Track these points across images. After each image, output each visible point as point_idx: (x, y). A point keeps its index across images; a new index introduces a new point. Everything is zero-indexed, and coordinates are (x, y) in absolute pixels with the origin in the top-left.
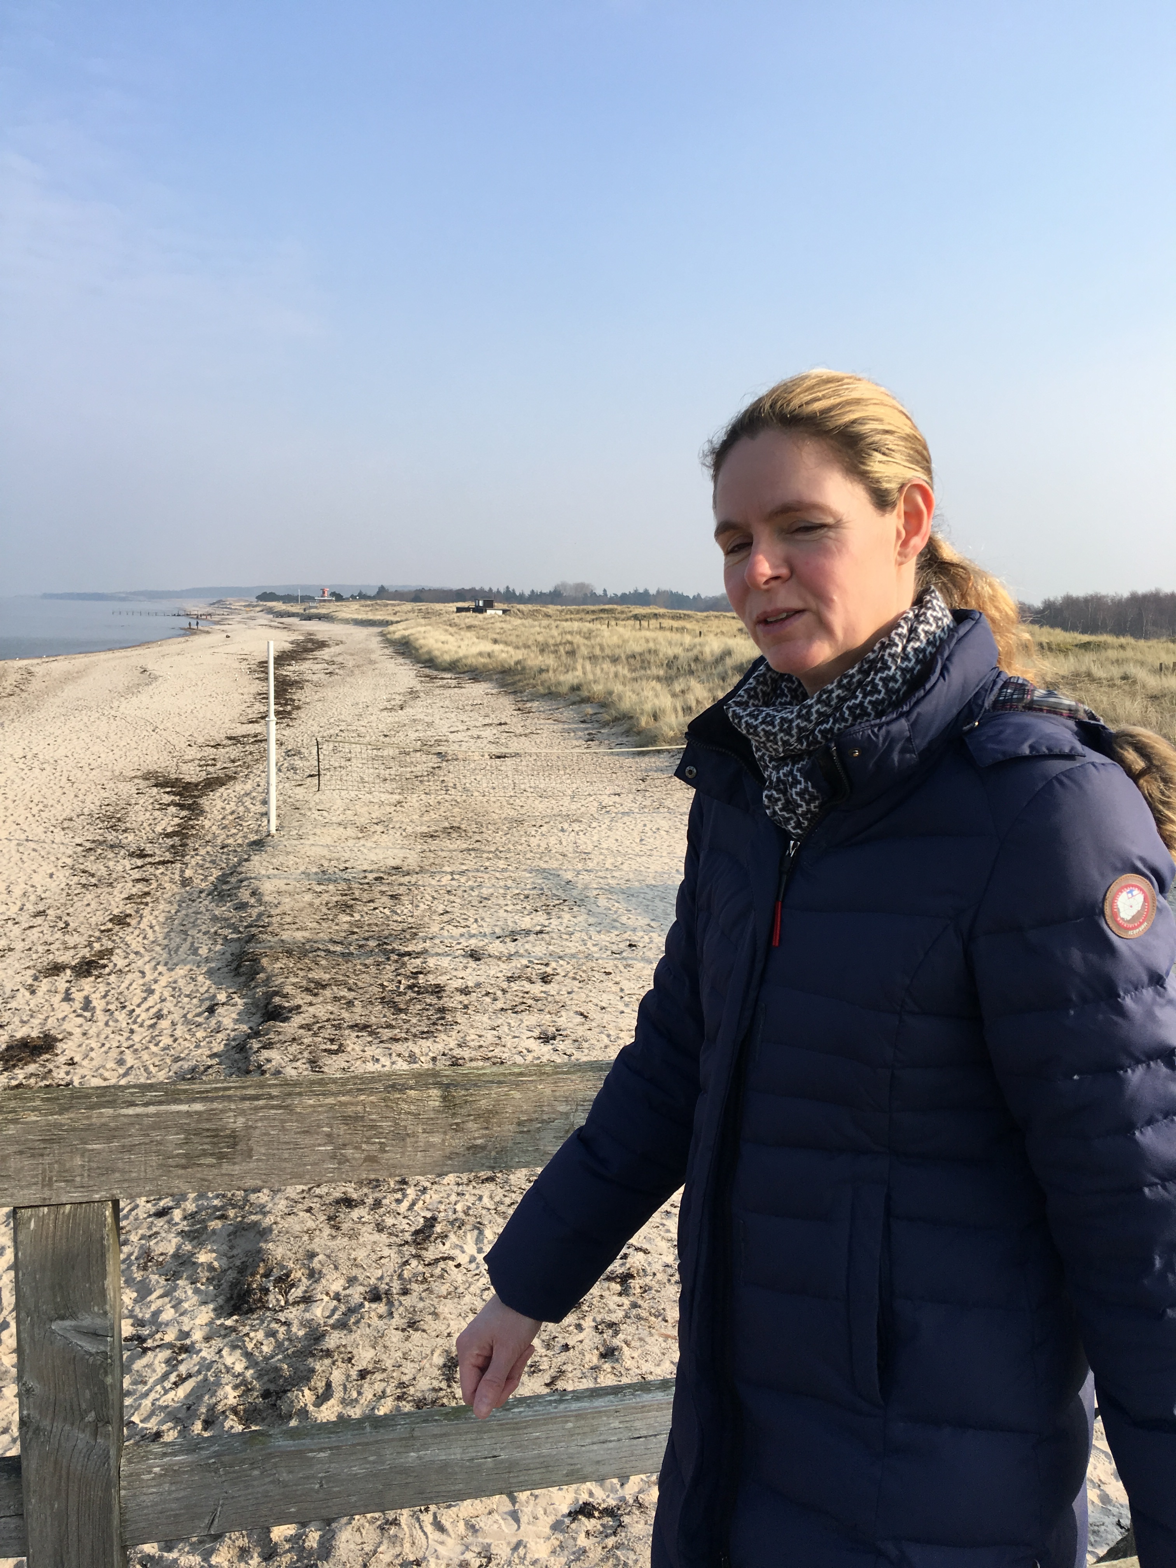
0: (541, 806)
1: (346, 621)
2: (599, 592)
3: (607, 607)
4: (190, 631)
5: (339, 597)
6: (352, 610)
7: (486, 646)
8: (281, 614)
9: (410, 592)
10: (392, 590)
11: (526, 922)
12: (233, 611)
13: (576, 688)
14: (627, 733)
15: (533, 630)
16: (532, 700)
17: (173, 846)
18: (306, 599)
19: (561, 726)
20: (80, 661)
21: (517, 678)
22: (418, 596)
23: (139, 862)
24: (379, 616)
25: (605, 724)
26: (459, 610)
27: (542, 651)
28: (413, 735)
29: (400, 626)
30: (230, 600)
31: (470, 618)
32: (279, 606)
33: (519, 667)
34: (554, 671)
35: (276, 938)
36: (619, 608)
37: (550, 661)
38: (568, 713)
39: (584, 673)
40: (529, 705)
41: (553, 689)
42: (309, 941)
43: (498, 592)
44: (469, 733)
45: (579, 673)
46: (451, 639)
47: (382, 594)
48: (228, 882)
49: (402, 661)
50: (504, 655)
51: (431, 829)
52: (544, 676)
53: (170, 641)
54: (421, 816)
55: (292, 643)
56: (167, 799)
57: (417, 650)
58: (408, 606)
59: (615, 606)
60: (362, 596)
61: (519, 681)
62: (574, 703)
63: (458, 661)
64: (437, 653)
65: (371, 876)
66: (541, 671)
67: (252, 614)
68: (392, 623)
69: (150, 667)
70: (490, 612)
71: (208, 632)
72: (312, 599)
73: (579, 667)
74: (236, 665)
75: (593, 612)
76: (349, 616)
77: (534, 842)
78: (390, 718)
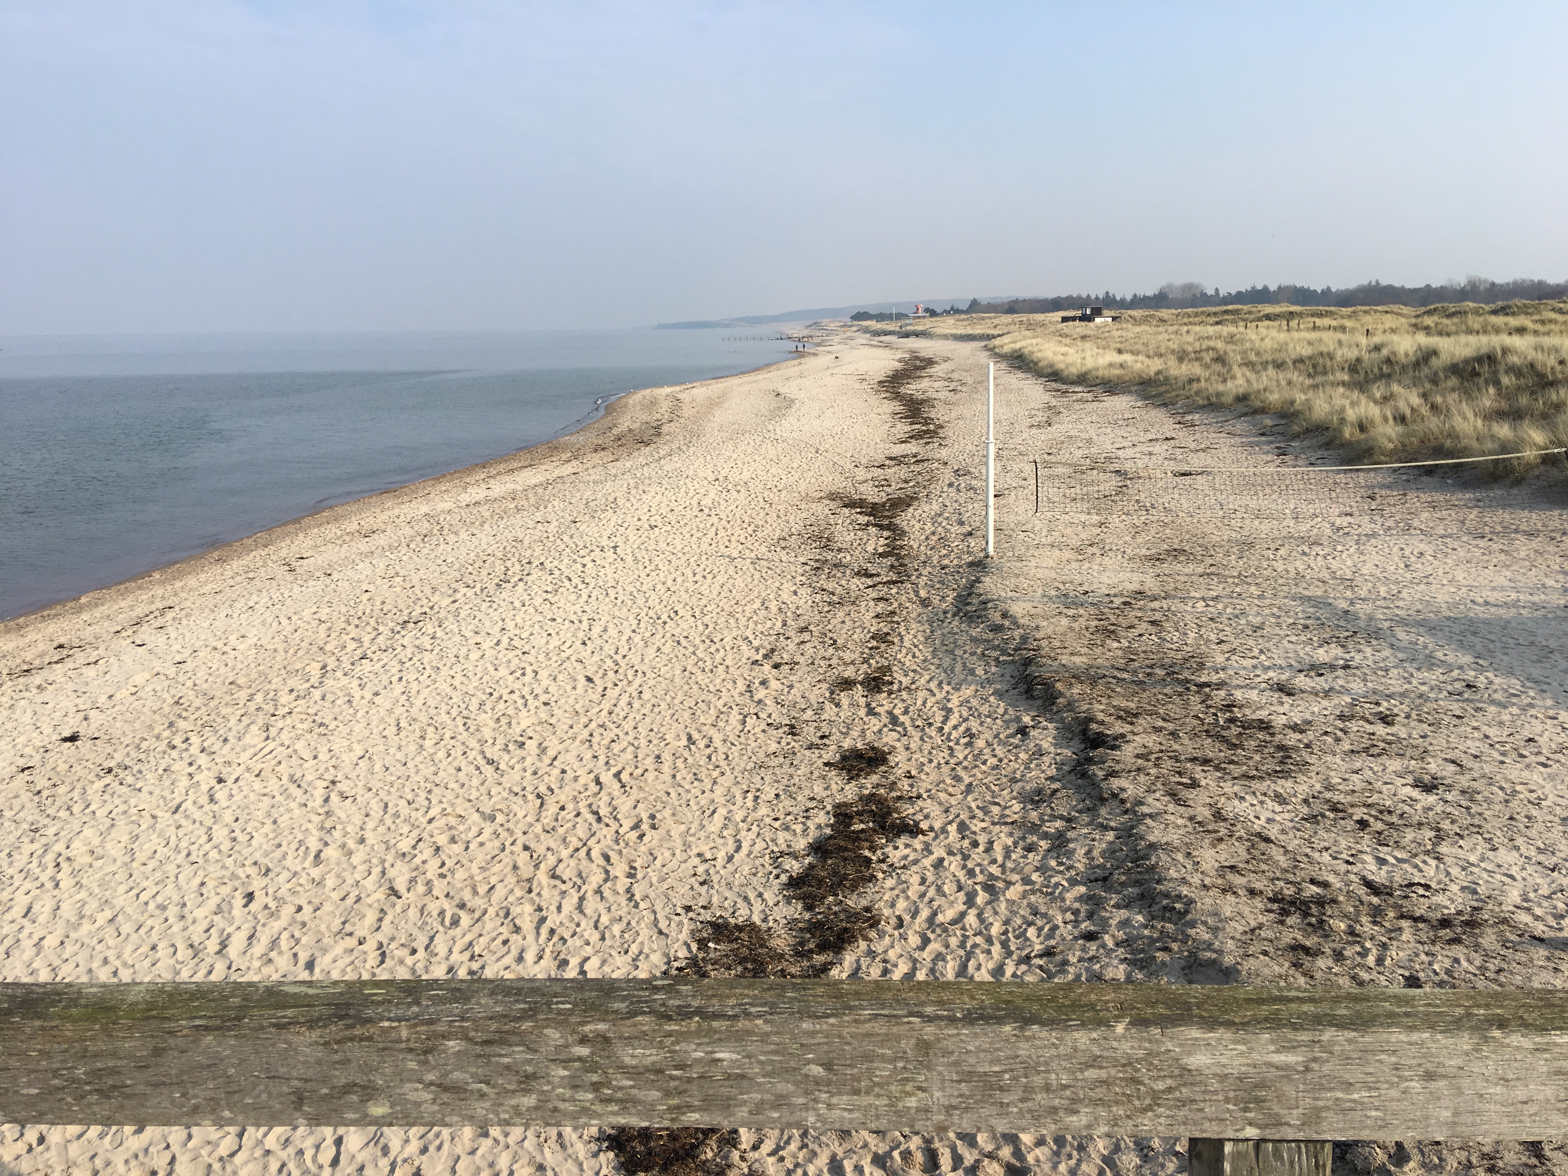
0: (1265, 528)
1: (946, 337)
2: (1210, 292)
3: (1230, 307)
4: (798, 354)
5: (932, 313)
6: (948, 325)
7: (1111, 357)
8: (877, 333)
9: (1003, 304)
10: (984, 302)
11: (1322, 655)
12: (830, 333)
13: (1242, 399)
14: (1327, 445)
15: (1160, 337)
16: (1190, 413)
17: (892, 566)
18: (900, 316)
19: (1238, 440)
20: (716, 387)
21: (1163, 389)
22: (1012, 308)
23: (870, 582)
24: (978, 330)
25: (1296, 436)
26: (1065, 320)
27: (1181, 359)
28: (1079, 453)
29: (1006, 339)
30: (825, 321)
31: (1079, 328)
32: (872, 324)
33: (1161, 378)
34: (1206, 380)
35: (1056, 663)
36: (1246, 308)
37: (1196, 369)
38: (1240, 426)
39: (1248, 381)
40: (1189, 417)
41: (1214, 400)
42: (1091, 667)
43: (1097, 298)
44: (1137, 449)
45: (1240, 381)
46: (1071, 351)
47: (974, 307)
48: (969, 604)
49: (1023, 375)
50: (1139, 365)
51: (1153, 551)
52: (1195, 386)
53: (785, 364)
54: (1134, 537)
55: (900, 361)
56: (863, 519)
57: (1036, 363)
58: (1007, 319)
59: (1240, 307)
60: (954, 311)
61: (1167, 392)
62: (1245, 414)
63: (1086, 373)
64: (1061, 366)
65: (1118, 601)
66: (1191, 381)
67: (849, 334)
68: (994, 337)
69: (781, 390)
70: (1098, 320)
71: (815, 354)
72: (906, 316)
73: (1239, 375)
74: (857, 385)
75: (1215, 314)
76: (947, 331)
77: (1280, 566)
78: (1043, 437)
